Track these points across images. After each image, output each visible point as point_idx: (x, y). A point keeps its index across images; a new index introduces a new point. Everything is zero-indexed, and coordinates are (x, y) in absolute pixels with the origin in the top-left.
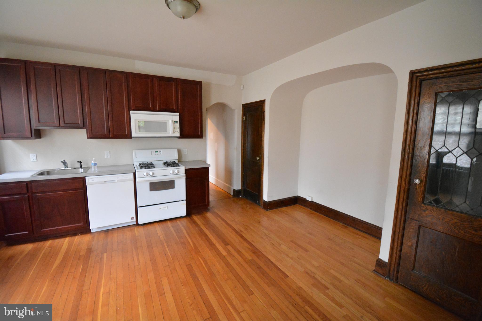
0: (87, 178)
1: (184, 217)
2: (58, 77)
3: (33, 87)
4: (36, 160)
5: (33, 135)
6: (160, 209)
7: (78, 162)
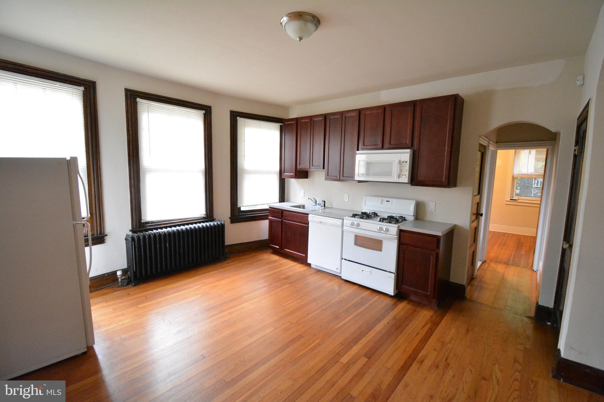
0: (310, 216)
1: (391, 296)
4: (304, 196)
5: (297, 175)
6: (363, 270)
7: (323, 201)
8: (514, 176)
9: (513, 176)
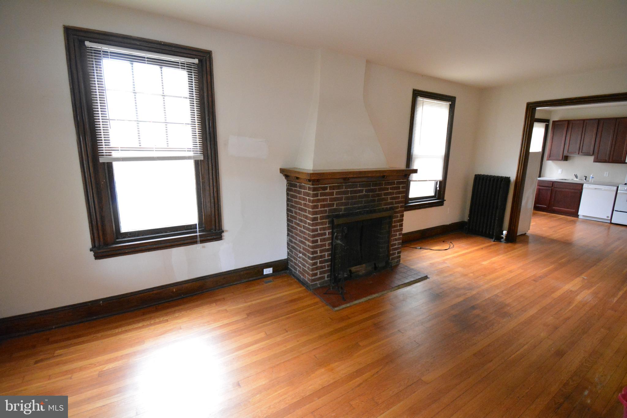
0: (584, 185)
2: (584, 129)
3: (570, 129)
4: (561, 173)
5: (563, 159)
7: (585, 176)
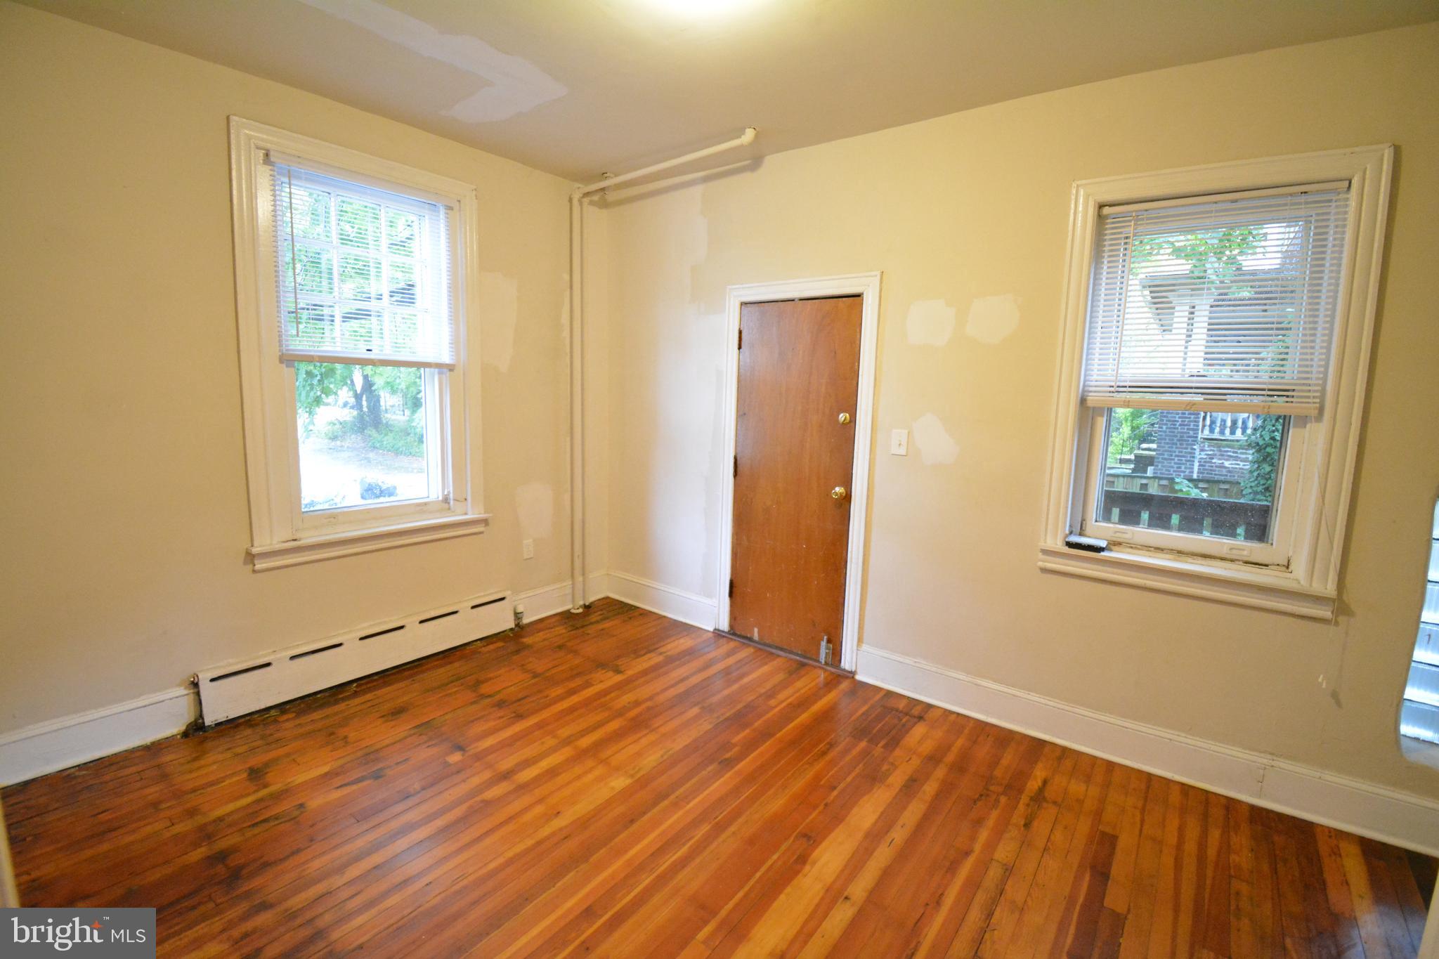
8: (1092, 400)
9: (1083, 401)
